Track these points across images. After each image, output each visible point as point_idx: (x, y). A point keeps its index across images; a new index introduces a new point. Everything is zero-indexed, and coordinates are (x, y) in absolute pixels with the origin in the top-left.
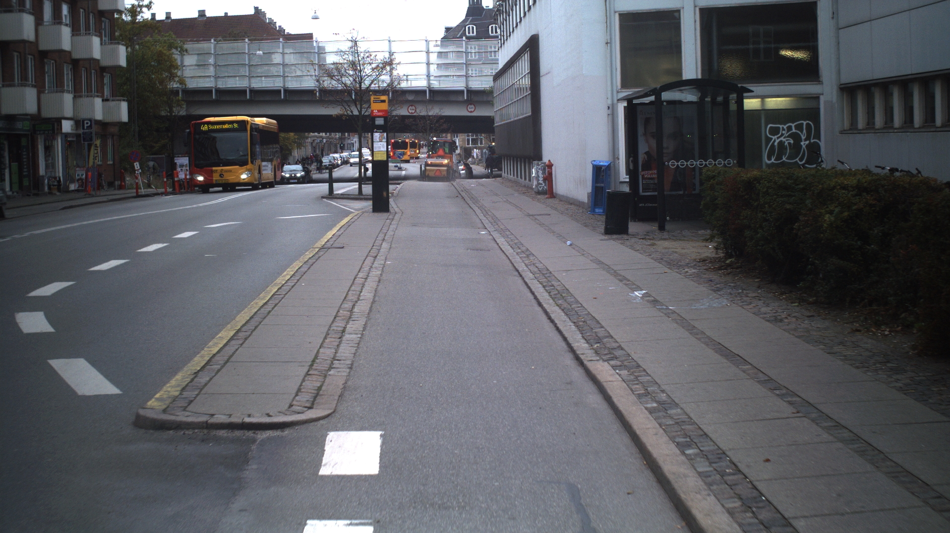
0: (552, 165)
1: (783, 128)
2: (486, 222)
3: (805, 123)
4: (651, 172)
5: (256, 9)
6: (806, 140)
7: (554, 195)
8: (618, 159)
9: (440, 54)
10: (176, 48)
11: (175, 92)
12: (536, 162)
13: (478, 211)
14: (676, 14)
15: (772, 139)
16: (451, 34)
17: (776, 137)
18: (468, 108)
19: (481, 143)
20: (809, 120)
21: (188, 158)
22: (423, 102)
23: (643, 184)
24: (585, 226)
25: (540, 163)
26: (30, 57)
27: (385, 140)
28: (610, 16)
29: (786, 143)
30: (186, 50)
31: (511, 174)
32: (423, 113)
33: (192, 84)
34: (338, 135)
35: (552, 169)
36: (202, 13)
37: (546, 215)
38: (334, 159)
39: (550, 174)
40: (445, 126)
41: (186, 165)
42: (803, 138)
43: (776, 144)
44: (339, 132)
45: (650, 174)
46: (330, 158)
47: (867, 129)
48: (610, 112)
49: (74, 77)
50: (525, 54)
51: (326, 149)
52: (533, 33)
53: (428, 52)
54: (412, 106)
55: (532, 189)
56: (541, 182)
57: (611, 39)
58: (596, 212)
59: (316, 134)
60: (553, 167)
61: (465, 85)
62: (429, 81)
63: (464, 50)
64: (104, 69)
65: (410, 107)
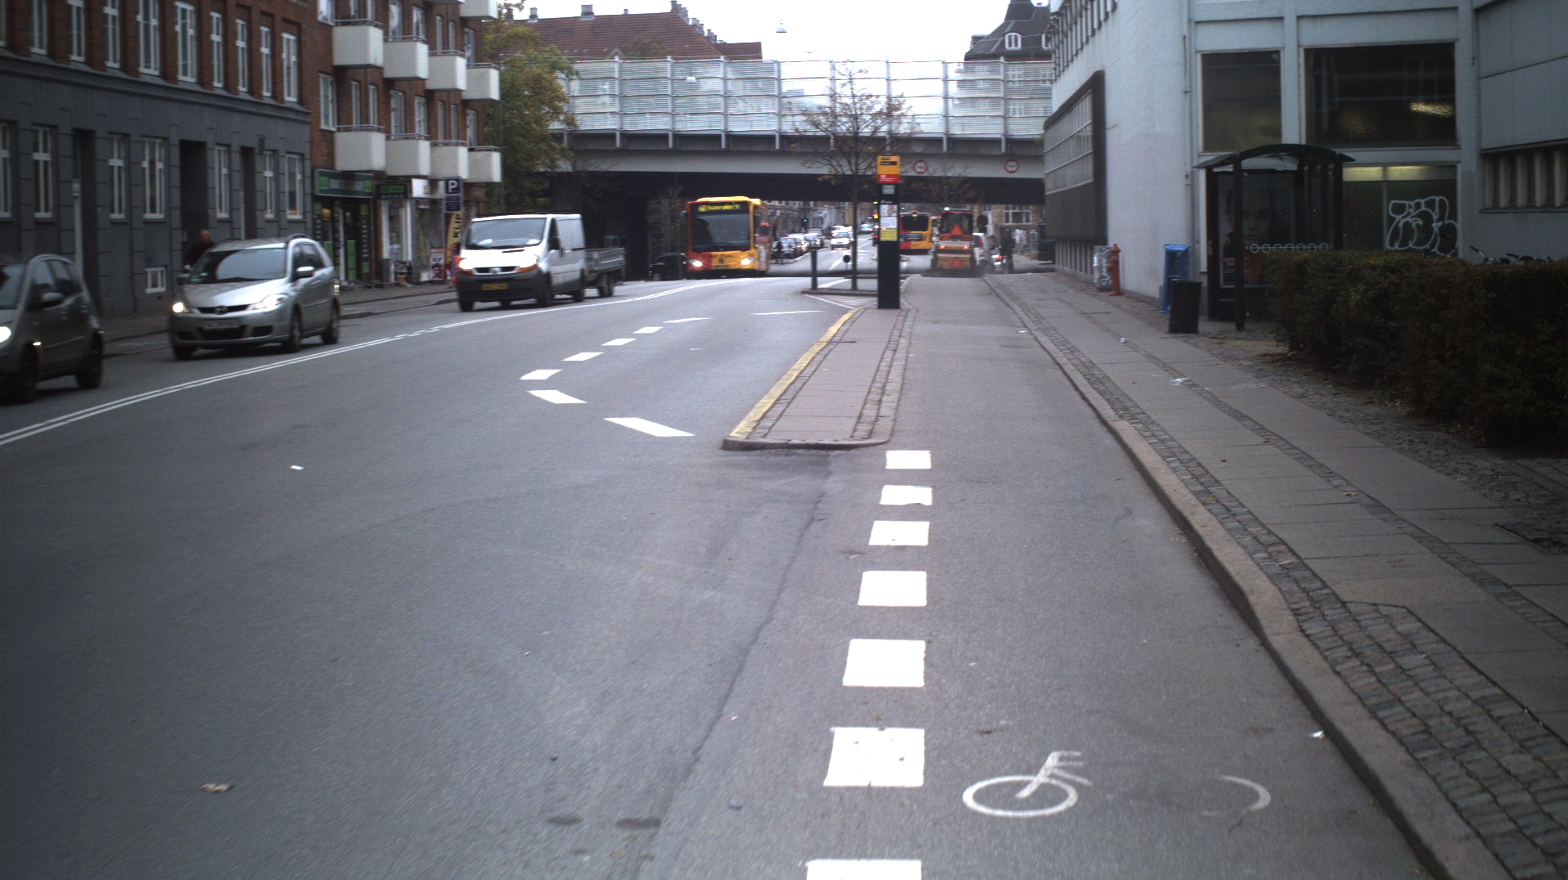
0: (1119, 251)
1: (1410, 205)
2: (1027, 321)
3: (1437, 199)
4: (1231, 259)
6: (1438, 221)
9: (962, 83)
10: (562, 70)
12: (1097, 247)
13: (1018, 309)
14: (1275, 56)
15: (1395, 219)
16: (982, 51)
17: (1400, 216)
18: (1007, 166)
19: (1028, 221)
20: (1444, 196)
22: (939, 156)
23: (1224, 274)
24: (1150, 325)
26: (372, 87)
27: (895, 215)
28: (1190, 56)
29: (1414, 225)
32: (939, 174)
33: (587, 124)
34: (797, 205)
36: (587, 11)
37: (1105, 313)
38: (796, 243)
40: (971, 194)
42: (1435, 218)
43: (1401, 225)
44: (800, 200)
45: (1232, 262)
46: (789, 240)
47: (1527, 207)
48: (1188, 181)
49: (428, 115)
50: (1086, 97)
51: (780, 227)
52: (1098, 68)
53: (946, 80)
54: (920, 161)
55: (1093, 284)
56: (1104, 274)
57: (1191, 86)
58: (1164, 309)
60: (1120, 254)
61: (1002, 132)
62: (947, 124)
63: (1001, 76)
64: (466, 104)
65: (918, 164)
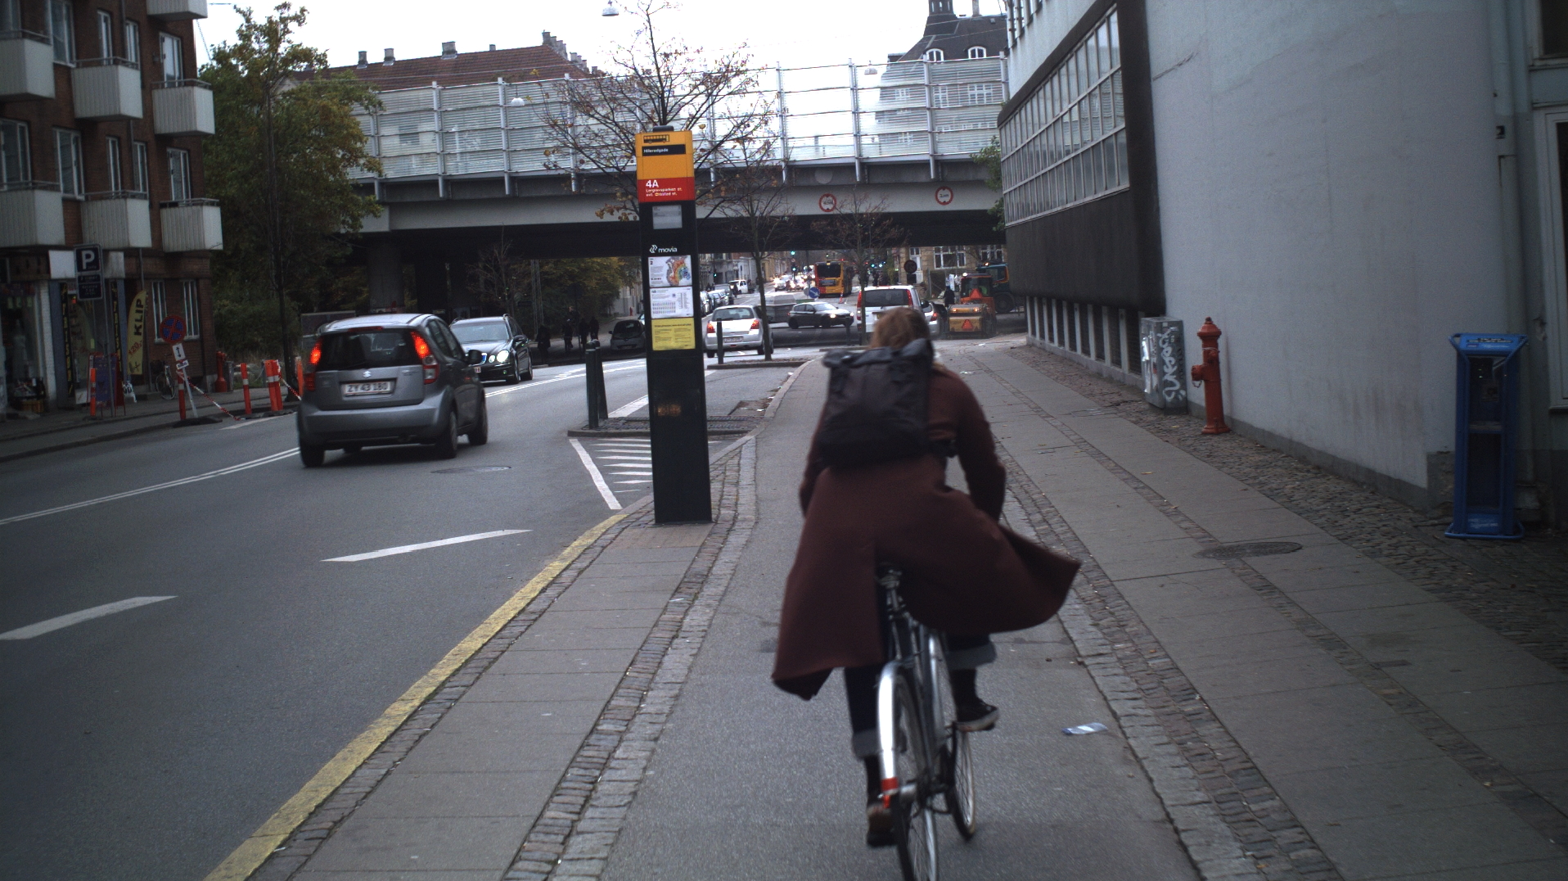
5: (546, 35)
7: (1226, 421)
8: (1543, 324)
11: (367, 188)
12: (1146, 322)
19: (962, 263)
22: (849, 188)
25: (1165, 325)
31: (1050, 338)
32: (848, 209)
35: (1216, 346)
36: (449, 48)
39: (1212, 361)
40: (893, 234)
48: (1505, 147)
53: (855, 89)
58: (1473, 531)
61: (931, 152)
62: (859, 145)
63: (926, 81)
64: (166, 141)
65: (825, 199)
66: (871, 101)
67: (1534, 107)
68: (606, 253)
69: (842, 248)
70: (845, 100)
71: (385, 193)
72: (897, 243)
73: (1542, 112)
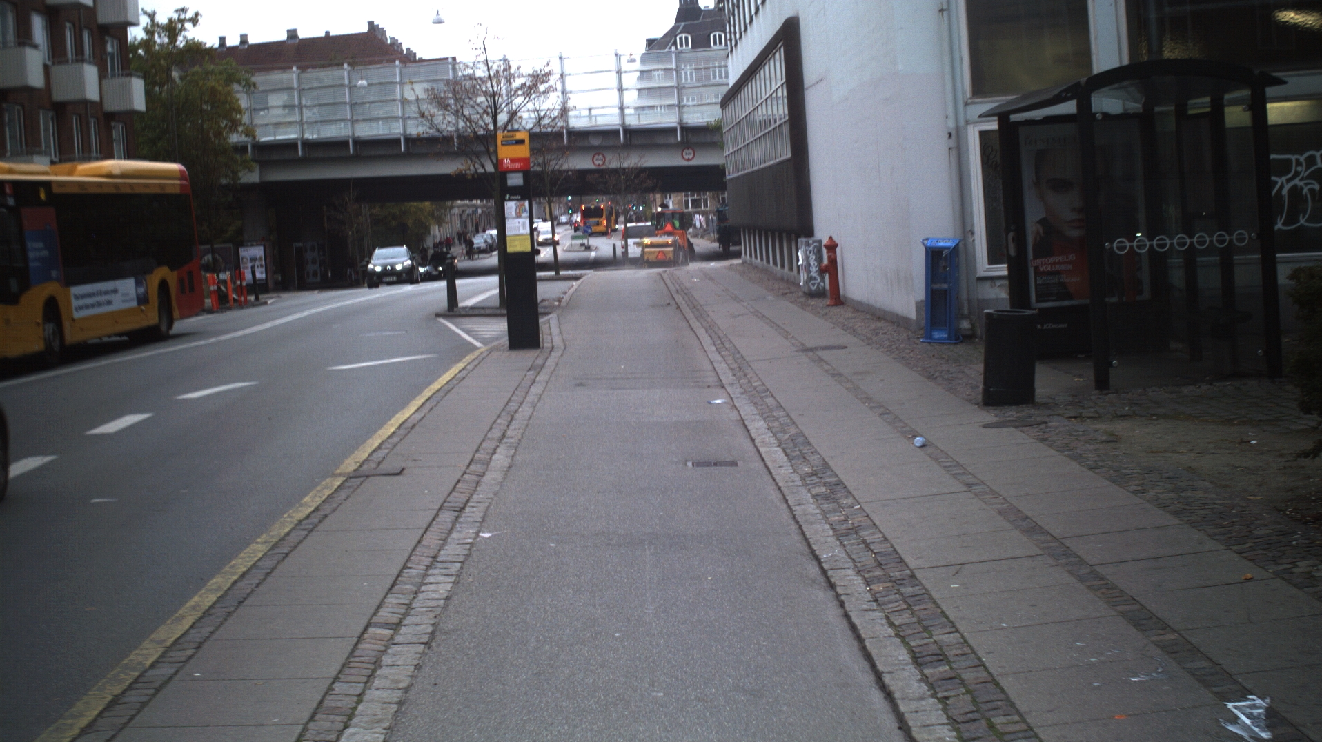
0: (837, 245)
1: (1297, 160)
4: (1051, 260)
5: (371, 24)
7: (842, 299)
8: (973, 233)
9: (640, 74)
11: (242, 149)
12: (802, 240)
13: (706, 339)
15: (1276, 182)
17: (1284, 178)
18: (684, 154)
19: (706, 206)
21: (262, 248)
22: (615, 148)
23: (1036, 285)
25: (811, 242)
29: (1305, 191)
30: (254, 85)
31: (756, 257)
32: (614, 165)
33: (268, 136)
35: (835, 253)
36: (292, 34)
37: (839, 347)
39: (833, 261)
40: (649, 183)
41: (260, 259)
43: (1285, 192)
45: (1051, 264)
48: (952, 143)
49: (58, 129)
50: (774, 54)
52: (788, 16)
53: (619, 72)
54: (599, 154)
55: (798, 285)
56: (814, 275)
57: (948, 2)
58: (935, 339)
59: (467, 202)
60: (838, 250)
61: (677, 120)
62: (623, 115)
63: (674, 66)
64: (110, 117)
65: (596, 157)
66: (631, 80)
67: (967, 123)
68: (422, 199)
69: (610, 194)
70: (612, 80)
71: (256, 152)
72: (652, 190)
73: (972, 126)
